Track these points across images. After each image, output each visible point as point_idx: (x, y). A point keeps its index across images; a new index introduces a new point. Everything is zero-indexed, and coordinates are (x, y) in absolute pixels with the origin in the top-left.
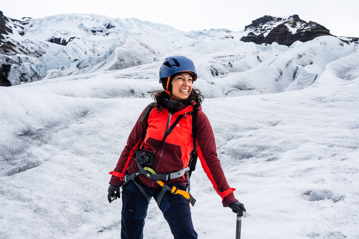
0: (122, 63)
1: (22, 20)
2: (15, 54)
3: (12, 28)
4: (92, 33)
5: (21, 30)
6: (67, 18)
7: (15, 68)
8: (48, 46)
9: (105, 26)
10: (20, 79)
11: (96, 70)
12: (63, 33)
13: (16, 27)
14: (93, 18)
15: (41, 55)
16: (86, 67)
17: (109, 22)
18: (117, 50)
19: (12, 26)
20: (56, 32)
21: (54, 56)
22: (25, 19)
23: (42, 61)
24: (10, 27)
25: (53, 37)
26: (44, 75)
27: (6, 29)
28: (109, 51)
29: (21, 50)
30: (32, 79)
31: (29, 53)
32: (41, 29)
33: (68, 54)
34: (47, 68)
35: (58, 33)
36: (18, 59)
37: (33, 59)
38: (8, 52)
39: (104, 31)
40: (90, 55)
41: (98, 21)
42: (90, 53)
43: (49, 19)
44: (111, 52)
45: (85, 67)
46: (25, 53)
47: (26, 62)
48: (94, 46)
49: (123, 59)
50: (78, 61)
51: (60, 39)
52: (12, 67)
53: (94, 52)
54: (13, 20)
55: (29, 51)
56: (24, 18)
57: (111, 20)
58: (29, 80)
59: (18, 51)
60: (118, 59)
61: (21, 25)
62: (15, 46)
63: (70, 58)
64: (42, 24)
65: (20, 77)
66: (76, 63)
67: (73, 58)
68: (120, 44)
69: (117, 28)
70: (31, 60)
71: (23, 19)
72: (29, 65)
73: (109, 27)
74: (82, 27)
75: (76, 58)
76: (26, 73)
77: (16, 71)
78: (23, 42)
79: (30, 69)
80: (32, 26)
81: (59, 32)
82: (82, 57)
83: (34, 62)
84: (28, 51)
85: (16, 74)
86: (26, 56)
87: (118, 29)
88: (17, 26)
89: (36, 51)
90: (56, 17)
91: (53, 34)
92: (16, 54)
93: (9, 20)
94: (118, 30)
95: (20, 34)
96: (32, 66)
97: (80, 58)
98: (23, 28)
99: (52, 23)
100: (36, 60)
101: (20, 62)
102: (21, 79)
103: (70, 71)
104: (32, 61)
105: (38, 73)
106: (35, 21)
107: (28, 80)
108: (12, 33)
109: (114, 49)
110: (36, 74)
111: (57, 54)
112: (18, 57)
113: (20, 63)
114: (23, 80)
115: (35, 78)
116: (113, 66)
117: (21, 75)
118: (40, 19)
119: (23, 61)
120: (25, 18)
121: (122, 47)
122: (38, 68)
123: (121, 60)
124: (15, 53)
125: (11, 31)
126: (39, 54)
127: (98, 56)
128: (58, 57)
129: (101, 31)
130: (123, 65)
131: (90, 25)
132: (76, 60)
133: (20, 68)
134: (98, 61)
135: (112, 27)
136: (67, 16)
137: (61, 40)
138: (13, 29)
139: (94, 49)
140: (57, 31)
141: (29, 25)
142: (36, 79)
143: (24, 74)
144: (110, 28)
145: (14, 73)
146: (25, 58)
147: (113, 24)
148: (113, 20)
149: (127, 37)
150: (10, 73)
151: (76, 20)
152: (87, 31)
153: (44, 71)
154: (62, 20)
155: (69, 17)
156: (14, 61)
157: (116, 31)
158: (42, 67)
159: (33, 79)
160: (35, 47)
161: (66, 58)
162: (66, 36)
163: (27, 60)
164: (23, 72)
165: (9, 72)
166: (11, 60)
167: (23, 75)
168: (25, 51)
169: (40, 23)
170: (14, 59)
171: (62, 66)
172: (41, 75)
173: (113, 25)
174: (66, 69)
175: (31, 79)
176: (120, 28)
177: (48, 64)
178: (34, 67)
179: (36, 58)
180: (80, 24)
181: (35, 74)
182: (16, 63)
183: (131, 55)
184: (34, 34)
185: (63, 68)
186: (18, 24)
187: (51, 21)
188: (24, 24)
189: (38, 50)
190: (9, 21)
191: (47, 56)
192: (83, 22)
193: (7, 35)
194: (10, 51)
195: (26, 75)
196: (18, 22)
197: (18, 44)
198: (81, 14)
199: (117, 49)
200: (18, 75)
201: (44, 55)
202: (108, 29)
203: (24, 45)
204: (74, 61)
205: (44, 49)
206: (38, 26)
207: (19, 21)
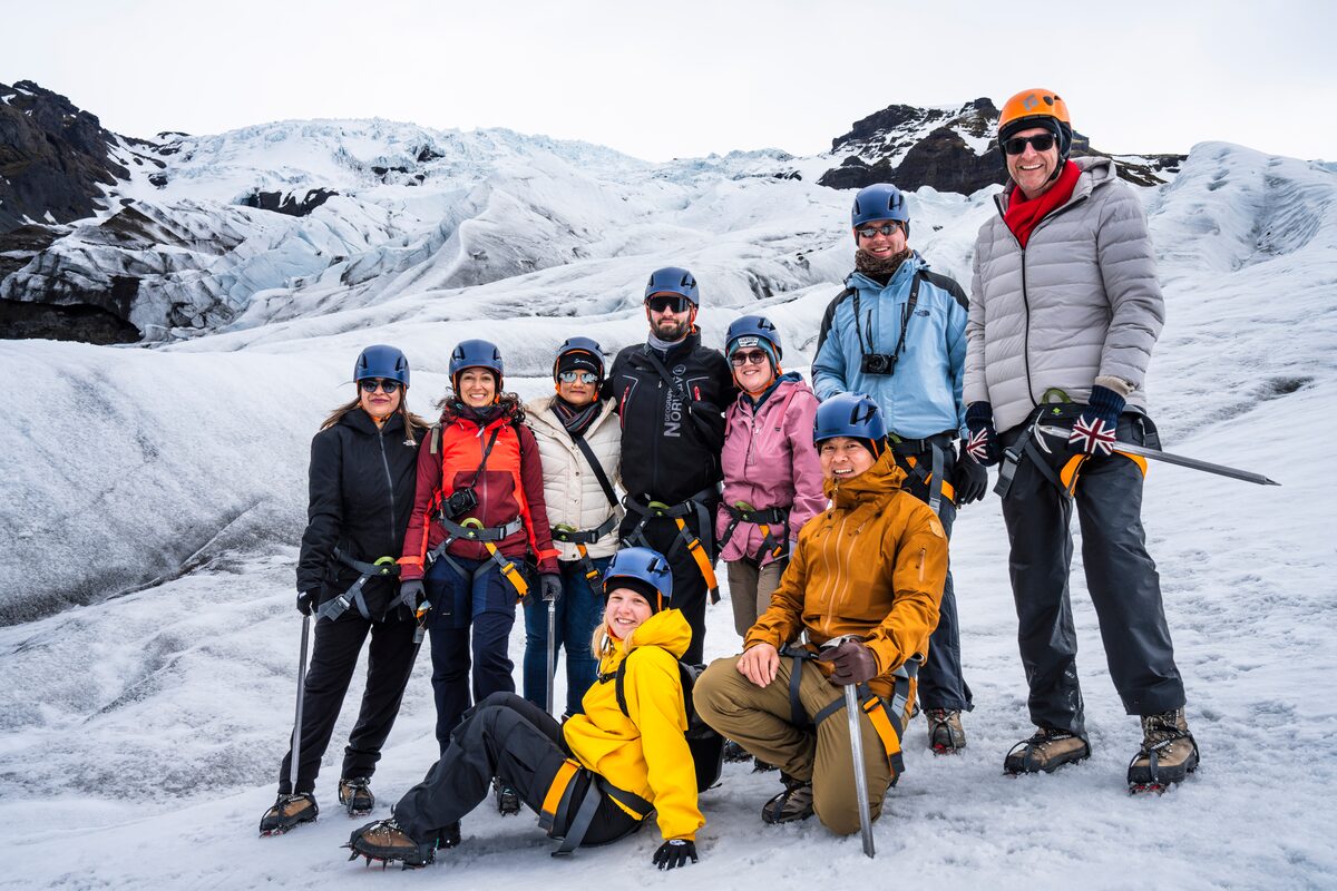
0: (481, 265)
1: (159, 142)
2: (150, 246)
3: (127, 164)
4: (374, 174)
5: (156, 170)
6: (298, 131)
7: (153, 286)
8: (248, 219)
9: (414, 153)
10: (168, 321)
11: (404, 288)
12: (287, 177)
13: (140, 163)
14: (377, 129)
15: (231, 248)
16: (368, 279)
17: (426, 142)
18: (465, 229)
19: (129, 158)
20: (266, 176)
21: (270, 249)
22: (169, 139)
23: (235, 264)
24: (122, 161)
25: (256, 190)
26: (243, 305)
27: (108, 169)
28: (438, 232)
29: (168, 233)
30: (205, 320)
31: (194, 242)
32: (218, 165)
33: (314, 242)
34: (251, 286)
35: (271, 179)
36: (160, 259)
37: (207, 258)
38: (129, 238)
39: (410, 169)
40: (381, 242)
41: (392, 140)
42: (379, 239)
43: (243, 136)
44: (445, 235)
45: (366, 280)
46: (181, 242)
47: (185, 268)
48: (392, 216)
49: (484, 255)
50: (344, 264)
51: (279, 194)
52: (144, 283)
53: (391, 236)
54: (132, 142)
55: (194, 236)
56: (163, 135)
57: (429, 134)
58: (197, 322)
59: (160, 235)
60: (467, 255)
61: (156, 156)
62: (149, 221)
63: (319, 254)
64: (222, 151)
65: (168, 315)
66: (341, 268)
67: (329, 254)
68: (472, 209)
69: (449, 158)
70: (199, 263)
71: (163, 138)
72: (197, 277)
73: (425, 155)
74: (345, 158)
75: (339, 255)
76: (186, 301)
77: (157, 297)
78: (174, 209)
79: (199, 291)
80: (189, 158)
81: (276, 173)
82: (358, 249)
83: (211, 267)
84: (190, 236)
85: (157, 305)
86: (184, 250)
87: (454, 161)
88: (144, 157)
89: (214, 235)
90: (263, 130)
91: (257, 180)
92: (154, 245)
93: (120, 141)
94: (455, 164)
95: (153, 181)
96: (206, 279)
97: (350, 252)
98: (162, 165)
99: (251, 148)
100: (216, 262)
101: (166, 269)
102: (171, 321)
103: (324, 293)
104: (203, 264)
105: (224, 302)
106: (201, 144)
107: (193, 322)
108: (130, 180)
109: (452, 224)
110: (218, 302)
111: (280, 243)
112: (161, 254)
113: (166, 271)
114: (177, 322)
115: (214, 316)
116: (456, 274)
117: (170, 306)
118: (214, 137)
119: (177, 265)
120: (167, 133)
121: (477, 217)
122: (225, 285)
123: (476, 256)
124: (151, 242)
125: (125, 175)
126: (224, 245)
127: (405, 245)
128: (285, 253)
129: (403, 170)
130: (485, 272)
131: (368, 152)
132: (339, 259)
133: (169, 287)
134: (408, 263)
135: (436, 155)
136: (297, 126)
137: (282, 199)
138: (132, 167)
139: (391, 226)
140: (269, 173)
141: (182, 155)
142: (219, 318)
143: (182, 305)
144: (429, 159)
145: (149, 300)
146: (181, 258)
147: (438, 146)
148: (439, 135)
149: (491, 188)
150: (138, 301)
151: (326, 138)
152: (360, 169)
153: (243, 293)
154: (284, 137)
155: (305, 128)
156: (150, 267)
157: (448, 167)
158: (235, 281)
159: (209, 318)
160: (210, 224)
161: (307, 255)
162: (295, 185)
163: (188, 263)
164: (177, 298)
165: (134, 300)
166: (139, 262)
167: (179, 309)
168: (182, 236)
169: (216, 150)
170: (148, 260)
171: (298, 279)
172: (232, 305)
173: (437, 151)
174: (308, 288)
175: (201, 320)
176: (459, 158)
177: (254, 273)
178: (212, 282)
179: (216, 257)
180: (336, 150)
181: (215, 304)
182: (154, 271)
183: (507, 240)
184: (198, 182)
185: (299, 284)
186: (147, 152)
187: (248, 143)
188: (167, 152)
189: (220, 230)
190: (118, 146)
191: (251, 248)
192: (347, 143)
193: (113, 187)
194: (134, 235)
195: (186, 308)
196: (146, 146)
197: (159, 214)
198: (341, 120)
199: (464, 225)
200: (163, 308)
201: (239, 248)
202: (422, 163)
203: (177, 217)
204: (332, 264)
205: (240, 229)
206: (209, 158)
207: (151, 145)
